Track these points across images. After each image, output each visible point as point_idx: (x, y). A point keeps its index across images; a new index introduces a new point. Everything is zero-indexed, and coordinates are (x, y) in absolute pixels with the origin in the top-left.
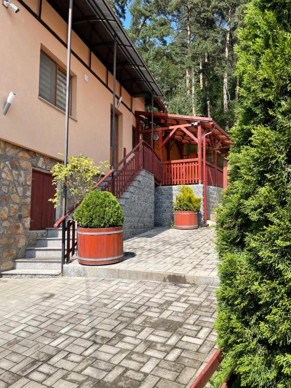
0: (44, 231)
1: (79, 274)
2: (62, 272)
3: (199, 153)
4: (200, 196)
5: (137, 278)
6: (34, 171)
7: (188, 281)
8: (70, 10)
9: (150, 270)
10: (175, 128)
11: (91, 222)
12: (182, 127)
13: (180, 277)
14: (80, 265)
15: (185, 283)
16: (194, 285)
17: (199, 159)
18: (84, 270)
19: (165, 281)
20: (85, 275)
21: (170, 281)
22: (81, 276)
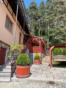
0: (1, 66)
1: (17, 81)
2: (11, 80)
3: (40, 45)
4: (40, 56)
5: (38, 83)
6: (1, 47)
7: (55, 83)
8: (18, 6)
9: (42, 79)
10: (34, 39)
11: (22, 63)
12: (36, 39)
13: (53, 82)
14: (17, 78)
15: (54, 84)
16: (57, 85)
17: (40, 47)
18: (19, 80)
19: (47, 83)
20: (19, 82)
21: (49, 83)
22: (18, 82)
